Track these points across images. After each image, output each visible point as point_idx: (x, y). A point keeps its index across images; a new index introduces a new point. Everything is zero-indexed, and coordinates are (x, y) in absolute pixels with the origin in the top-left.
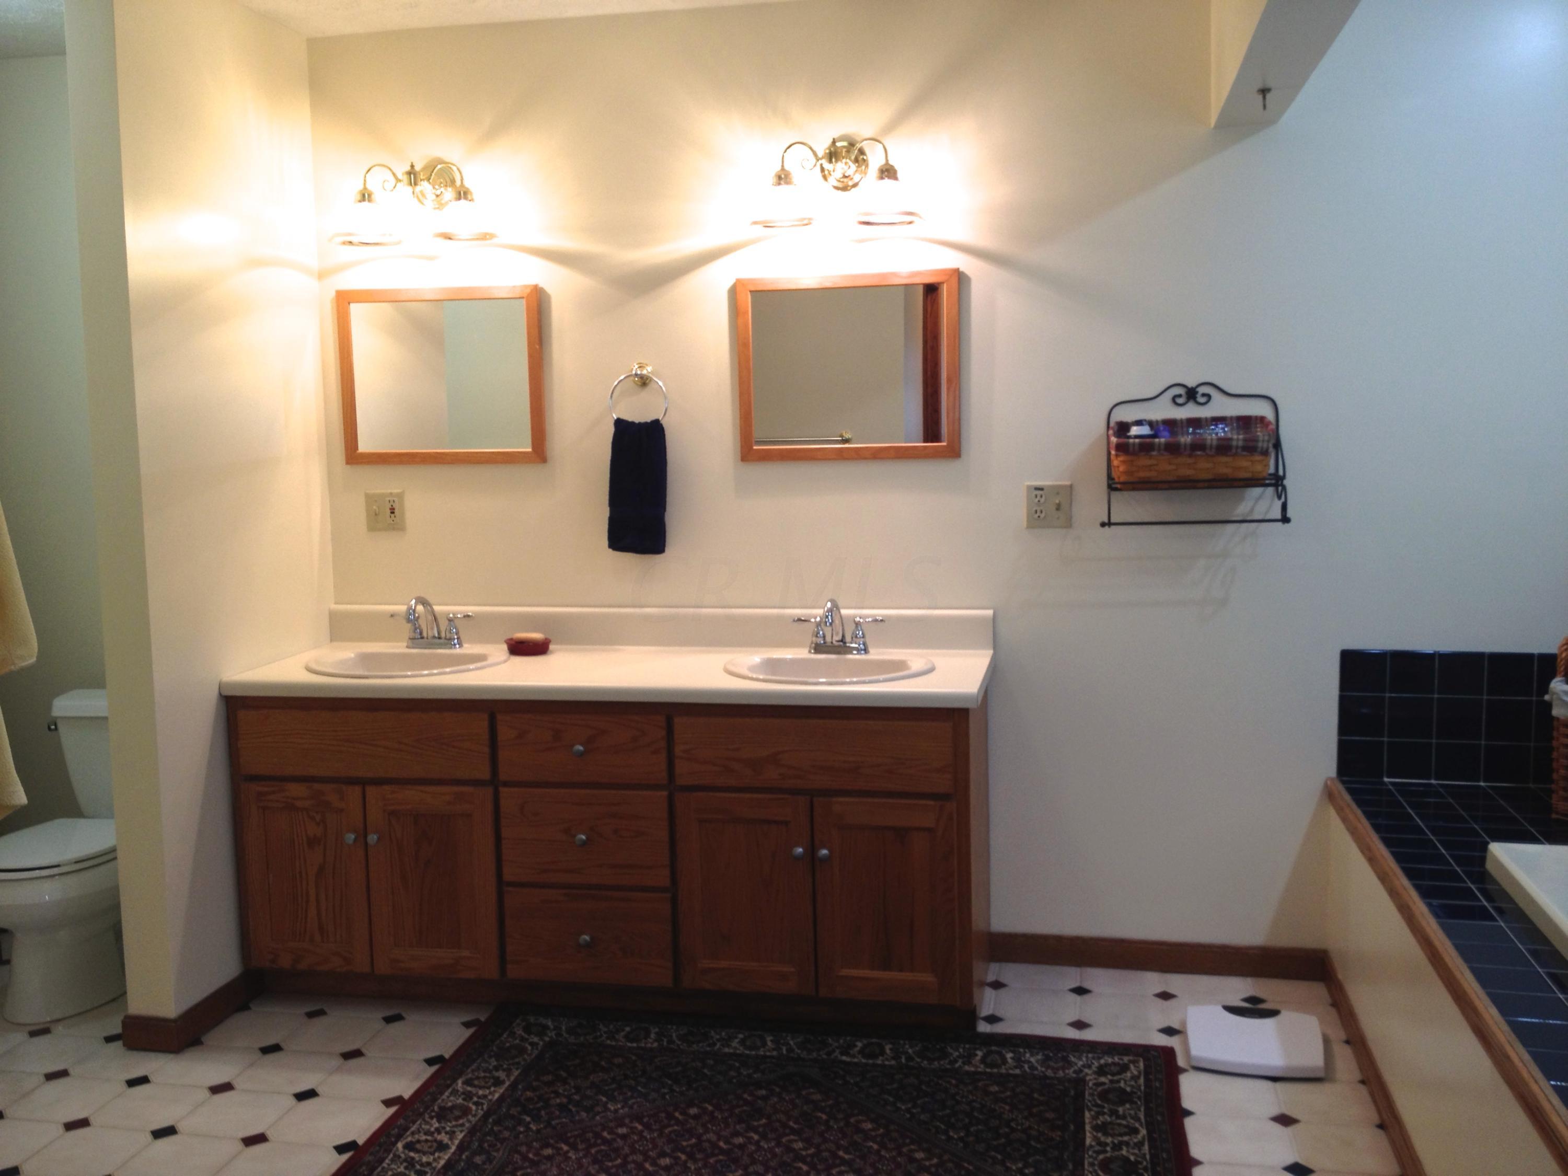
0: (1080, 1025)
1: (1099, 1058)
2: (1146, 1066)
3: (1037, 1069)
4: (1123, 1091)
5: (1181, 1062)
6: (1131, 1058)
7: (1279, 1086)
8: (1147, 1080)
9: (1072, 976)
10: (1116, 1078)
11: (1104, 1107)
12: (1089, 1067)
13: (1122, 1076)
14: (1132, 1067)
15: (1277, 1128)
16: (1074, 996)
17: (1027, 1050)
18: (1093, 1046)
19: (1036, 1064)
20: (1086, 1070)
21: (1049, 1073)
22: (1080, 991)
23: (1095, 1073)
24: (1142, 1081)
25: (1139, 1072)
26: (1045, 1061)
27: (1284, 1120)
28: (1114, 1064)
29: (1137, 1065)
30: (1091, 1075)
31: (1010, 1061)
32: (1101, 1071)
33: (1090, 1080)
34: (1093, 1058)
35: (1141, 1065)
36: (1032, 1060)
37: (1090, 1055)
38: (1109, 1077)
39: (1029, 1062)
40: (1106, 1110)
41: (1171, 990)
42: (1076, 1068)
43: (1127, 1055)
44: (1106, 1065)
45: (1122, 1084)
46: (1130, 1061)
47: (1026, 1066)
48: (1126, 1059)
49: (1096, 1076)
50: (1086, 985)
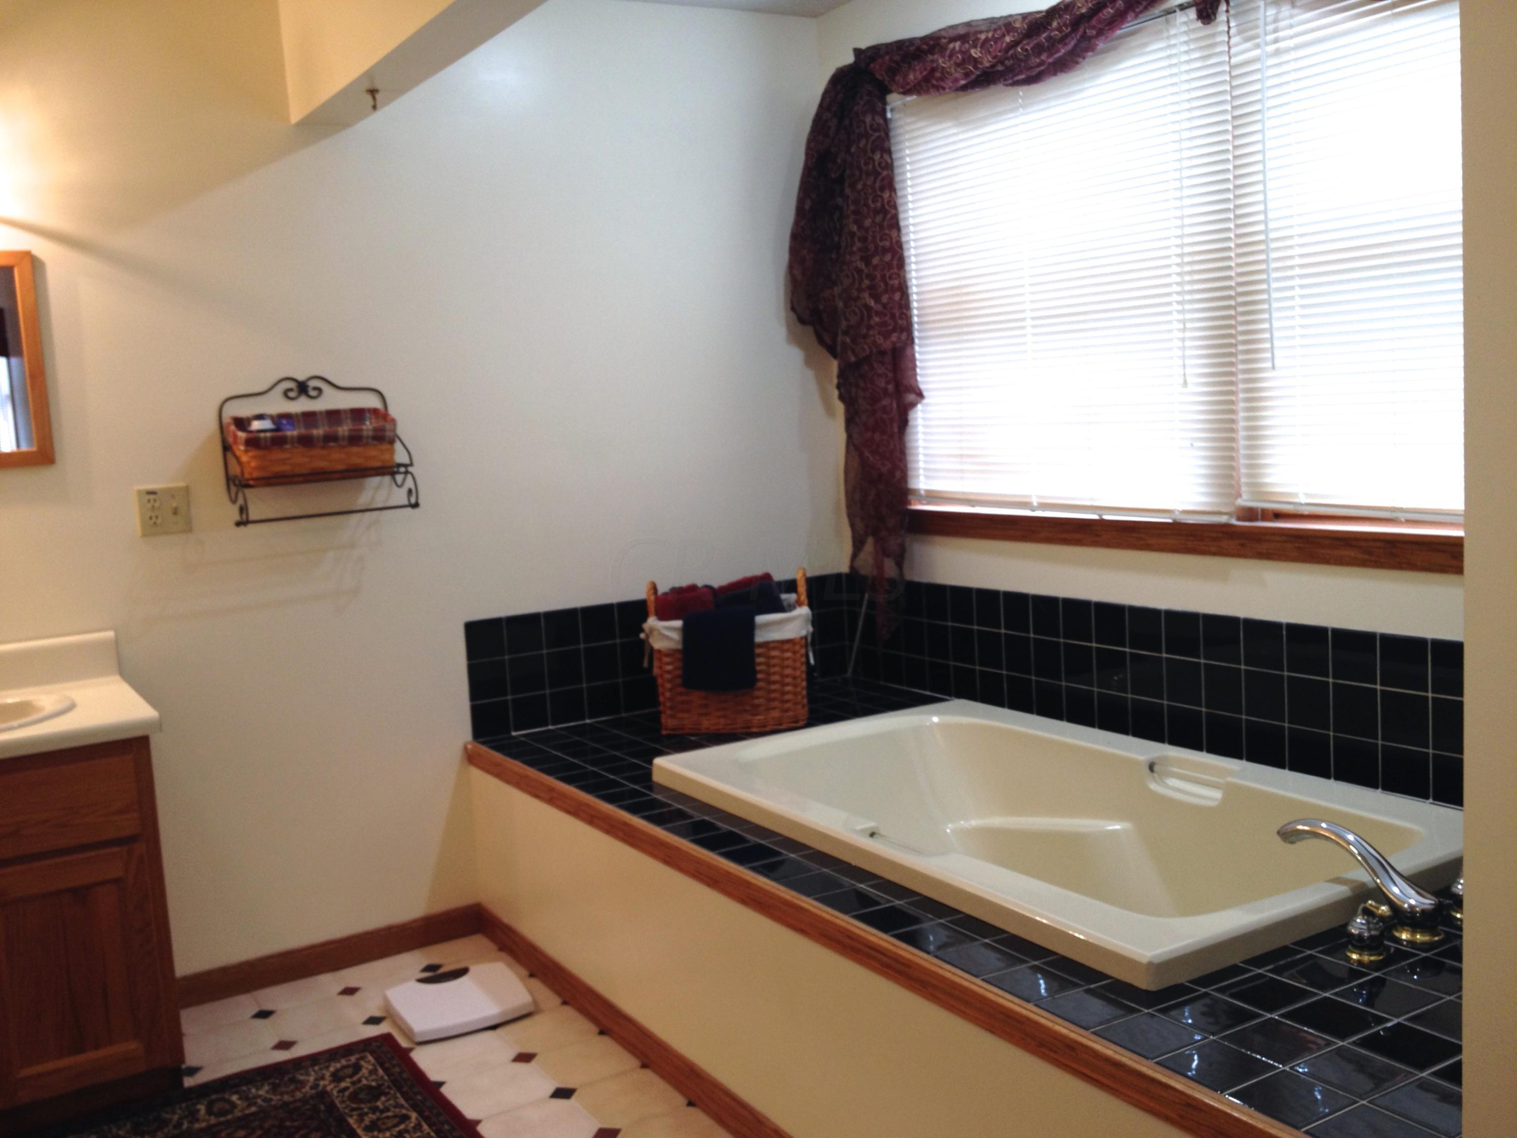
0: (284, 1045)
1: (327, 1067)
2: (376, 1059)
3: (271, 1100)
4: (370, 1088)
5: (404, 1043)
6: (357, 1056)
7: (500, 1031)
8: (386, 1070)
9: (247, 1004)
10: (355, 1078)
11: (361, 1109)
12: (323, 1078)
13: (360, 1075)
14: (362, 1063)
15: (522, 1067)
16: (260, 1022)
17: (250, 1086)
18: (314, 1059)
19: (269, 1096)
20: (322, 1083)
21: (286, 1098)
22: (264, 1014)
23: (331, 1082)
24: (381, 1072)
25: (373, 1065)
26: (275, 1088)
27: (524, 1058)
28: (344, 1067)
29: (366, 1060)
30: (330, 1085)
31: (239, 1102)
32: (337, 1077)
33: (332, 1090)
34: (321, 1069)
35: (370, 1058)
36: (261, 1092)
37: (316, 1068)
38: (348, 1080)
39: (260, 1096)
40: (366, 1110)
41: (353, 984)
42: (310, 1084)
43: (351, 1054)
44: (337, 1071)
45: (364, 1082)
46: (358, 1059)
47: (259, 1101)
48: (353, 1059)
49: (335, 1084)
50: (267, 1007)
